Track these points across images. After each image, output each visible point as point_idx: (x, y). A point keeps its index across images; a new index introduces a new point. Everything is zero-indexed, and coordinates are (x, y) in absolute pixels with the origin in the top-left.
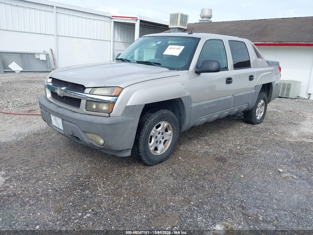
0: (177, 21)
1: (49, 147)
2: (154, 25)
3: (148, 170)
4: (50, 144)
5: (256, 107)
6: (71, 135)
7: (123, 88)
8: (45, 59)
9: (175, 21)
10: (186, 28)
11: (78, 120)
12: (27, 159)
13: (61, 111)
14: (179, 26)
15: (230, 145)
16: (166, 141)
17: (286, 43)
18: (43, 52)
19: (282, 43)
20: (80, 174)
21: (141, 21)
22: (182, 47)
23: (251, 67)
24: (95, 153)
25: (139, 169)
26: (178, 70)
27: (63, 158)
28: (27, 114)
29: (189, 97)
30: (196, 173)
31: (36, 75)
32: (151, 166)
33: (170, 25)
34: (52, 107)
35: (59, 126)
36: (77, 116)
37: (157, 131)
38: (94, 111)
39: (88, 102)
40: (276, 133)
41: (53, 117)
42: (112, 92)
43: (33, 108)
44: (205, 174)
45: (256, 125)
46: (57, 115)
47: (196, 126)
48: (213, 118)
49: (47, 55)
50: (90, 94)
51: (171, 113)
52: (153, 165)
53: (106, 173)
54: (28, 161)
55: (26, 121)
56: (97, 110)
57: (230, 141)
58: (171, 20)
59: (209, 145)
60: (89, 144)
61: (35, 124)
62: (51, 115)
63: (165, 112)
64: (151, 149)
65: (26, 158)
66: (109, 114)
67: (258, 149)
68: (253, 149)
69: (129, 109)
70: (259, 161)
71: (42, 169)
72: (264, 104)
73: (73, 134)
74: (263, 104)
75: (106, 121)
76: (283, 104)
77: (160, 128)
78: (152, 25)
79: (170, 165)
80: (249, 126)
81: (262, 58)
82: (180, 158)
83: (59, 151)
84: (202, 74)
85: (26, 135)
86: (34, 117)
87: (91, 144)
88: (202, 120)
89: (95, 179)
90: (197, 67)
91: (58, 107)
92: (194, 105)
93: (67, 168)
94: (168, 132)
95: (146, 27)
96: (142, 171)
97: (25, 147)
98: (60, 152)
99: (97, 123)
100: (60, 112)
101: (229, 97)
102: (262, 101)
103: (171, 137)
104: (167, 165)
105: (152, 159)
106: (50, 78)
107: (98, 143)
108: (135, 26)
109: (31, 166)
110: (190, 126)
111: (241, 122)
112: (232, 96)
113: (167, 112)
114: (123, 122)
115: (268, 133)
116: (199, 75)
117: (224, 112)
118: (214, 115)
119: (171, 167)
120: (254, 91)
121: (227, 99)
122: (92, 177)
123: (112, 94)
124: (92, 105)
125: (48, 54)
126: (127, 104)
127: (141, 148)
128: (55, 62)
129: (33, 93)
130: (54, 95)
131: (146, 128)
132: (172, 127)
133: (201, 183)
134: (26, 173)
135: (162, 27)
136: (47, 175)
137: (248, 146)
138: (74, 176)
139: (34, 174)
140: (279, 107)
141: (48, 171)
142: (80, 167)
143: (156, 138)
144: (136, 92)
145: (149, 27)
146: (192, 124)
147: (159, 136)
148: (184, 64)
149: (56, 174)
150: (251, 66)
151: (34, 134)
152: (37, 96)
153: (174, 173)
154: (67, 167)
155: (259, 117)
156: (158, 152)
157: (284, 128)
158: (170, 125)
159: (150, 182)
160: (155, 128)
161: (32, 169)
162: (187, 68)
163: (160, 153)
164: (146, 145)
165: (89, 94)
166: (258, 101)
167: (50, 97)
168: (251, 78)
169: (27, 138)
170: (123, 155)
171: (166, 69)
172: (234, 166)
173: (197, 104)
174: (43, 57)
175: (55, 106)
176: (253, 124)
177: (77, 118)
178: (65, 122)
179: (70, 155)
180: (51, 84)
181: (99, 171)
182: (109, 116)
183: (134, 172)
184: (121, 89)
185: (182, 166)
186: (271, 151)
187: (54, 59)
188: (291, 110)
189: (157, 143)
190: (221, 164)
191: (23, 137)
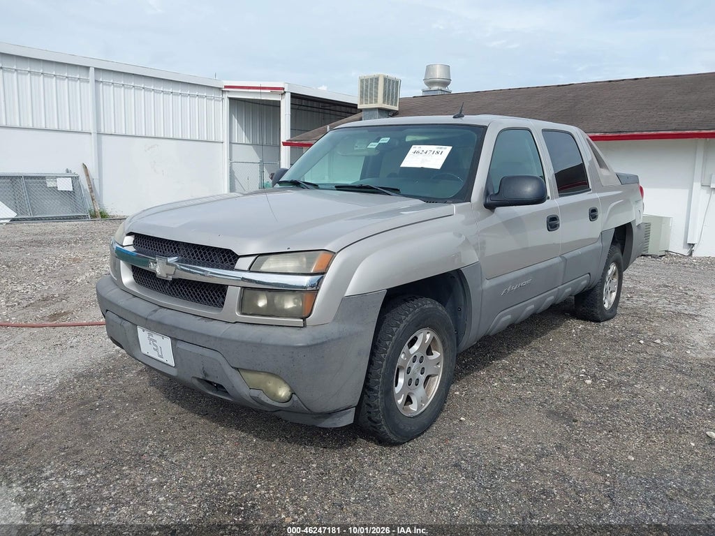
0: (377, 93)
1: (125, 409)
2: (321, 104)
3: (393, 456)
4: (124, 400)
5: (603, 281)
6: (199, 379)
7: (335, 253)
8: (71, 189)
9: (371, 94)
10: (396, 108)
11: (221, 339)
12: (75, 444)
13: (167, 317)
14: (380, 104)
15: (566, 377)
16: (428, 377)
17: (629, 134)
18: (65, 172)
19: (622, 134)
20: (224, 478)
21: (294, 96)
22: (445, 148)
23: (590, 190)
24: (246, 417)
25: (370, 454)
26: (445, 201)
27: (169, 436)
28: (49, 323)
29: (475, 266)
30: (516, 456)
31: (50, 226)
32: (397, 444)
33: (361, 103)
34: (142, 308)
35: (159, 356)
36: (218, 329)
37: (411, 355)
38: (264, 314)
39: (247, 292)
40: (658, 341)
41: (143, 334)
42: (310, 264)
43: (62, 309)
44: (539, 457)
45: (606, 323)
46: (158, 327)
47: (491, 334)
48: (525, 312)
49: (75, 179)
50: (252, 272)
51: (440, 308)
52: (404, 443)
53: (290, 472)
54: (77, 452)
55: (52, 342)
56: (271, 311)
57: (562, 367)
58: (362, 92)
59: (519, 381)
60: (249, 399)
61: (74, 350)
62: (140, 330)
63: (428, 304)
64: (400, 401)
65: (70, 444)
66: (304, 319)
67: (636, 383)
68: (626, 384)
69: (351, 306)
70: (652, 415)
71: (120, 472)
72: (617, 274)
73: (206, 375)
74: (614, 274)
75: (299, 338)
76: (640, 270)
77: (416, 347)
78: (315, 104)
79: (446, 440)
80: (591, 326)
81: (607, 168)
82: (462, 419)
83: (154, 418)
84: (499, 210)
85: (58, 381)
86: (69, 331)
87: (256, 399)
88: (503, 319)
89: (268, 490)
90: (487, 193)
91: (157, 307)
92: (487, 284)
93: (187, 464)
94: (432, 354)
95: (304, 108)
96: (381, 460)
97: (62, 413)
98: (157, 420)
99: (275, 346)
100: (167, 322)
101: (555, 262)
102: (613, 268)
103: (441, 366)
104: (436, 440)
105: (402, 428)
106: (130, 234)
107: (274, 397)
108: (280, 107)
109: (90, 466)
110: (480, 336)
111: (568, 318)
112: (560, 258)
113: (431, 306)
114: (339, 338)
115: (642, 342)
116: (493, 212)
117: (545, 298)
118: (527, 306)
119: (450, 446)
120: (599, 244)
121: (551, 266)
122: (258, 486)
123: (310, 268)
124: (257, 299)
125: (77, 178)
126: (345, 293)
127: (378, 400)
128: (93, 194)
129: (52, 271)
130: (143, 276)
131: (387, 348)
132: (443, 342)
133: (537, 482)
134: (79, 487)
135: (338, 108)
136: (138, 489)
137: (609, 376)
138: (209, 486)
139: (101, 487)
140: (635, 278)
141: (136, 475)
142: (217, 459)
143: (408, 373)
144: (366, 259)
145: (309, 109)
146: (482, 333)
147: (415, 366)
148: (457, 188)
149: (161, 485)
150: (590, 187)
151: (79, 376)
152: (64, 278)
153: (462, 459)
154: (186, 460)
155: (609, 304)
156: (414, 407)
157: (670, 329)
158: (437, 338)
159: (410, 489)
160: (406, 346)
161: (95, 475)
162: (464, 196)
163: (418, 409)
164: (389, 392)
165: (249, 270)
166: (607, 268)
167: (131, 283)
168: (593, 214)
169: (62, 387)
170: (335, 424)
171: (419, 202)
172: (599, 431)
173: (494, 282)
174: (65, 185)
175: (151, 305)
176: (598, 321)
177: (219, 335)
178: (181, 346)
179: (185, 428)
180: (131, 249)
181: (270, 466)
182: (305, 326)
183: (361, 465)
184: (331, 255)
185: (474, 439)
186: (667, 385)
187: (91, 188)
188: (665, 282)
189: (409, 385)
190: (565, 428)
191: (51, 386)
